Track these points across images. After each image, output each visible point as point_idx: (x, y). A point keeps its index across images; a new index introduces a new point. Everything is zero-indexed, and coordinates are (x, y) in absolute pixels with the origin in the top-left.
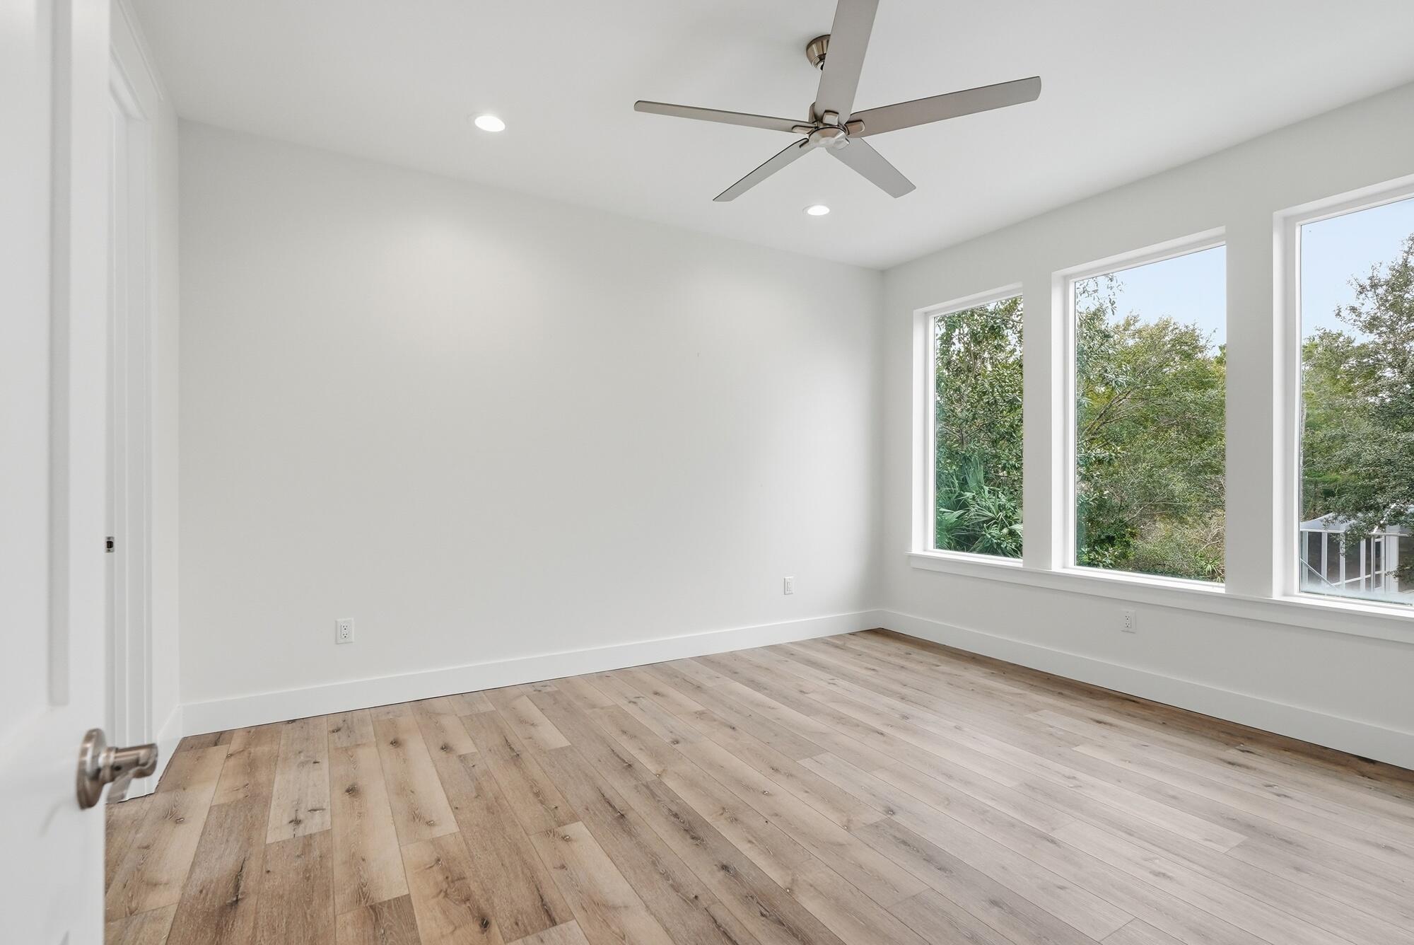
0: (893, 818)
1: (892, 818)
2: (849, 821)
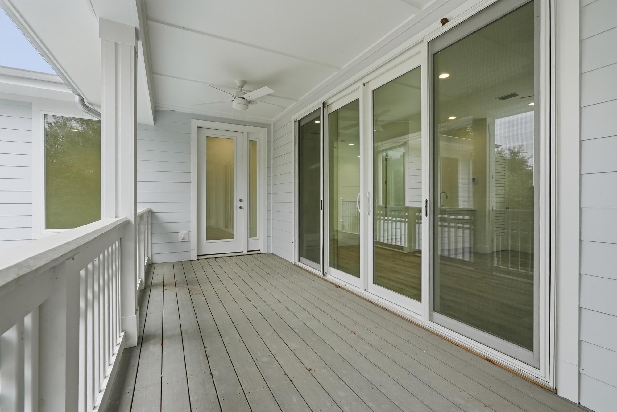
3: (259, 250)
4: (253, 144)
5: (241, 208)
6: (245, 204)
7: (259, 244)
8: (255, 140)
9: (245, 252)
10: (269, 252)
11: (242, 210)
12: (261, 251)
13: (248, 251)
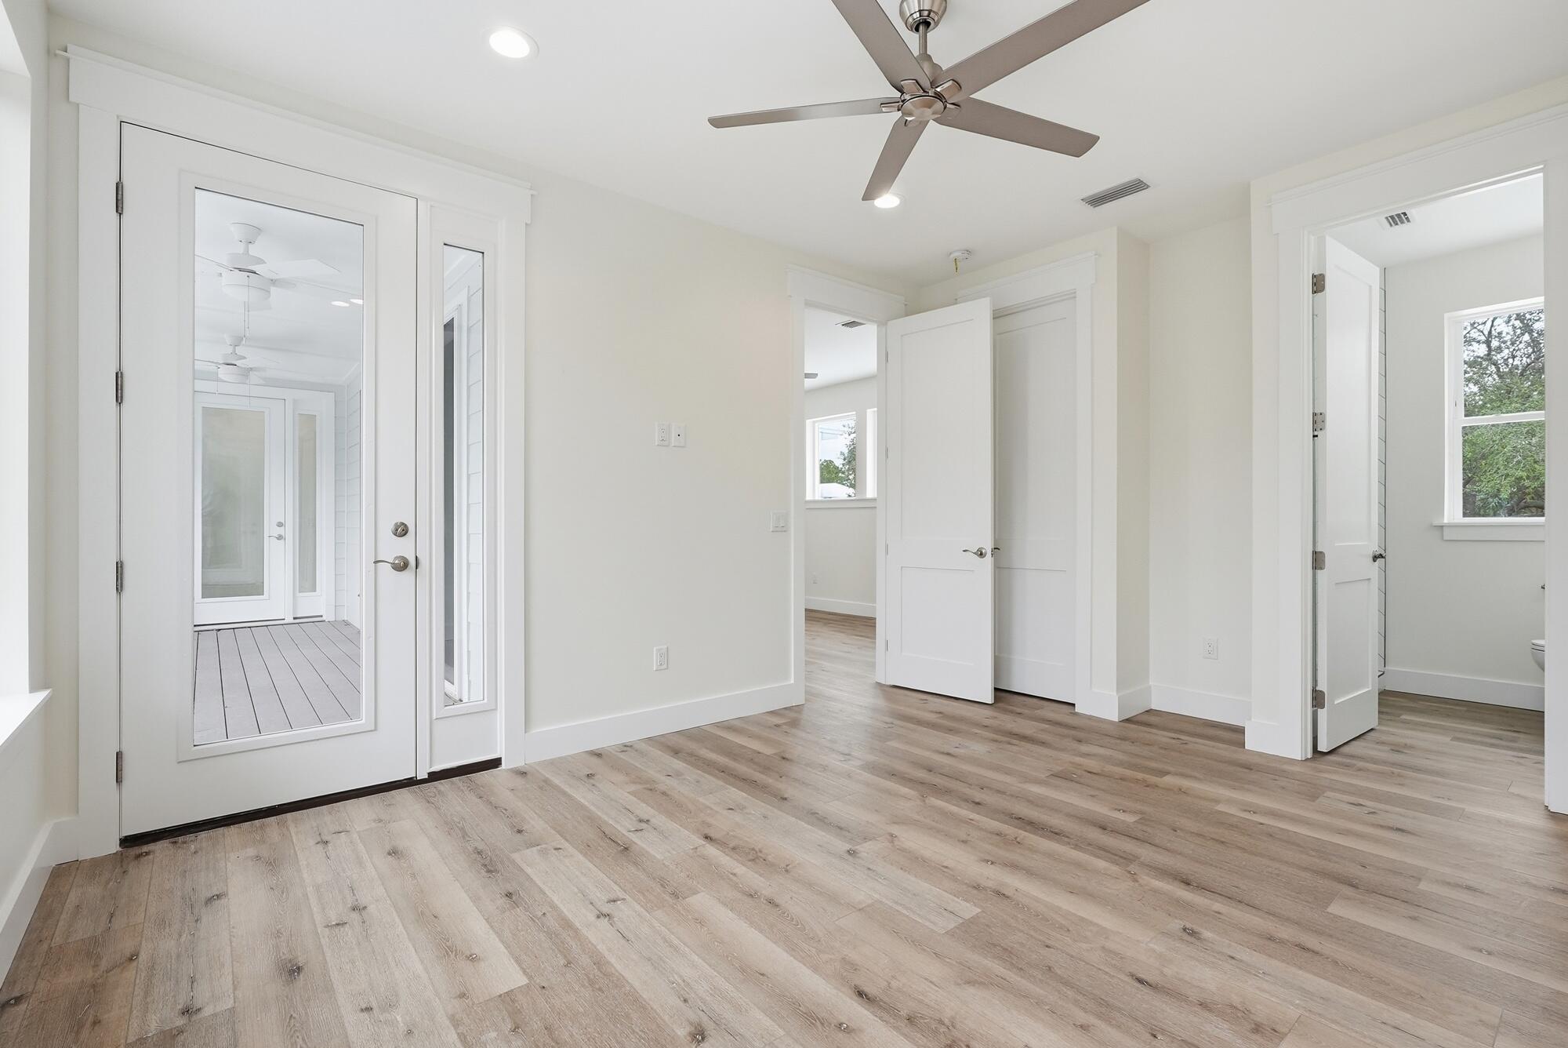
0: (848, 847)
1: (851, 847)
2: (892, 842)
3: (322, 616)
4: (308, 422)
5: (280, 538)
6: (289, 531)
7: (318, 604)
8: (314, 414)
9: (289, 619)
10: (340, 619)
11: (282, 541)
12: (324, 618)
13: (295, 618)
